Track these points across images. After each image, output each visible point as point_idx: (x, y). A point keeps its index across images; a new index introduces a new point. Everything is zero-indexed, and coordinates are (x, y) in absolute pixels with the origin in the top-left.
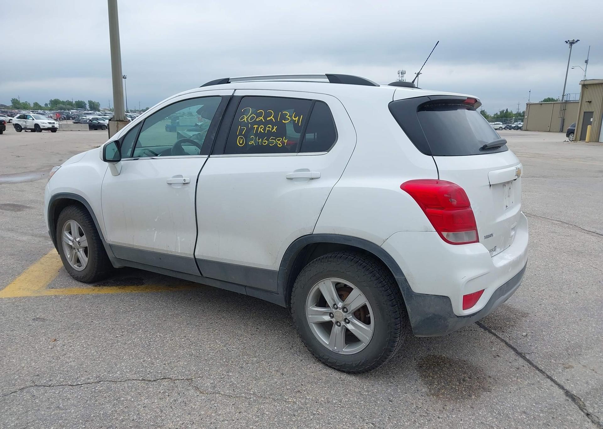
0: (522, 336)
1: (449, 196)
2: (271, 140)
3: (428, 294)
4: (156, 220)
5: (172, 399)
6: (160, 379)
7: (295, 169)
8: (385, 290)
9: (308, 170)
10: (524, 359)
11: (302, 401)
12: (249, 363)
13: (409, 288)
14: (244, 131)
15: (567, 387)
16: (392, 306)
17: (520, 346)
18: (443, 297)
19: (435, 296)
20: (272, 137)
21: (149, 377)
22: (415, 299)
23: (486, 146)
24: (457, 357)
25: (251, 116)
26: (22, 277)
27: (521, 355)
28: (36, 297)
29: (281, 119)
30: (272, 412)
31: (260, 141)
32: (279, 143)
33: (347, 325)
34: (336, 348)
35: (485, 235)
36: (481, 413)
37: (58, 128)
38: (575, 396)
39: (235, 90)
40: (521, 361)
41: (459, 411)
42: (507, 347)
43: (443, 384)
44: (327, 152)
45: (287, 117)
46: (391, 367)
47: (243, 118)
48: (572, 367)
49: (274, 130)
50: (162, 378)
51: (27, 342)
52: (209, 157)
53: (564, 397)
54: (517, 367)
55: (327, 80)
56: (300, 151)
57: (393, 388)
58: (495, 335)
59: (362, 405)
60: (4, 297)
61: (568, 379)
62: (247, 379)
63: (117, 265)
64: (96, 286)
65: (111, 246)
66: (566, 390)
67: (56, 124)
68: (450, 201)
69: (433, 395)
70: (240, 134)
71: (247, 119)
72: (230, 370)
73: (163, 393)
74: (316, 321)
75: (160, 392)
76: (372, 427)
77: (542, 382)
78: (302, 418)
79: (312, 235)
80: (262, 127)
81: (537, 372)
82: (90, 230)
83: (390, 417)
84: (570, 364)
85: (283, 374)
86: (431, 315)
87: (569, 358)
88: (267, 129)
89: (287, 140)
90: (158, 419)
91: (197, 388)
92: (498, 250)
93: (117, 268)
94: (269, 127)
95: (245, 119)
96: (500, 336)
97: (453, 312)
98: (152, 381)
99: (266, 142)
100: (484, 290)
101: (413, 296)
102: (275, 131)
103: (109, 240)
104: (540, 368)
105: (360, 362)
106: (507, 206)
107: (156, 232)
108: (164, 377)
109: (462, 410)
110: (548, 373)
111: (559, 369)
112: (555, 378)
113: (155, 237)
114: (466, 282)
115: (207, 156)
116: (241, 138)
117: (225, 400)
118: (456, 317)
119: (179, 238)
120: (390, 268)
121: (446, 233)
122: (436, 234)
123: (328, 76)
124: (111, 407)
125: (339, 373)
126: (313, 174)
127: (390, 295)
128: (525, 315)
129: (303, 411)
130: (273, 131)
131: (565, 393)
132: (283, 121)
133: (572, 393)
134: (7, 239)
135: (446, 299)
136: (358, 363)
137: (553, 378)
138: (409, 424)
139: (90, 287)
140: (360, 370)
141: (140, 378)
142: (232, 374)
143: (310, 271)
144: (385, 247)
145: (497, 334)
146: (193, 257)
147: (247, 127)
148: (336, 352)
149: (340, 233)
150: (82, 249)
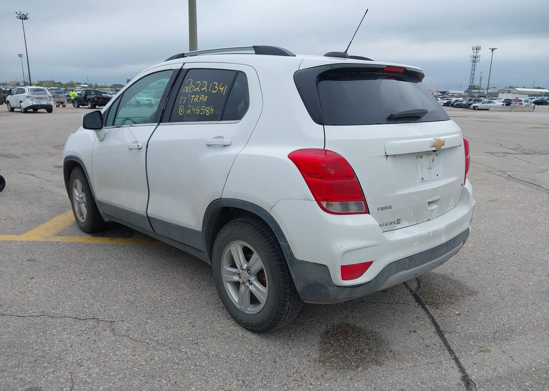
0: (455, 314)
1: (325, 166)
2: (202, 109)
3: (308, 261)
4: (123, 181)
5: (87, 337)
6: (89, 319)
7: (213, 137)
8: (276, 255)
9: (222, 137)
10: (441, 338)
11: (193, 352)
12: (171, 313)
13: (292, 254)
14: (185, 101)
15: (468, 372)
16: (282, 271)
17: (446, 324)
18: (322, 265)
19: (314, 264)
20: (203, 106)
21: (82, 316)
22: (297, 265)
23: (392, 115)
24: (370, 328)
25: (191, 87)
26: (43, 225)
27: (440, 332)
28: (43, 242)
29: (211, 90)
30: (161, 359)
31: (195, 110)
32: (207, 112)
33: (250, 286)
34: (242, 307)
35: (379, 206)
36: (356, 385)
37: (154, 104)
38: (472, 381)
39: (184, 64)
40: (437, 339)
41: (336, 380)
42: (431, 323)
43: (338, 353)
44: (240, 121)
45: (216, 87)
46: (298, 330)
47: (186, 89)
48: (489, 351)
49: (205, 99)
50: (92, 318)
51: (10, 278)
52: (159, 125)
53: (459, 381)
54: (427, 344)
55: (254, 52)
56: (221, 120)
57: (285, 350)
58: (426, 310)
59: (246, 362)
60: (19, 240)
61: (476, 363)
62: (160, 327)
63: (106, 220)
64: (93, 236)
65: (99, 202)
66: (466, 373)
67: (153, 101)
68: (327, 170)
69: (320, 361)
70: (182, 104)
71: (188, 90)
72: (151, 318)
73: (83, 331)
74: (229, 280)
75: (81, 330)
76: (241, 384)
77: (444, 362)
78: (183, 367)
79: (221, 199)
80: (197, 97)
81: (446, 351)
82: (87, 188)
83: (264, 377)
84: (489, 348)
85: (193, 326)
86: (312, 282)
87: (492, 341)
88: (201, 98)
89: (213, 109)
90: (64, 352)
91: (113, 330)
92: (404, 223)
93: (106, 221)
94: (202, 97)
95: (187, 90)
96: (431, 313)
97: (332, 281)
98: (82, 320)
99: (198, 111)
100: (372, 262)
101: (295, 262)
102: (206, 101)
103: (97, 197)
104: (452, 349)
105: (259, 321)
106: (423, 179)
107: (124, 191)
108: (94, 317)
109: (339, 380)
110: (457, 355)
111: (473, 352)
112: (461, 361)
113: (124, 196)
114: (343, 252)
115: (156, 124)
116: (182, 107)
117: (129, 343)
118: (336, 286)
119: (137, 197)
120: (276, 234)
121: (326, 202)
122: (315, 203)
123: (255, 48)
124: (35, 337)
125: (244, 330)
126: (226, 141)
127: (280, 260)
128: (473, 293)
129: (188, 361)
130: (204, 101)
131: (463, 376)
132: (213, 91)
133: (471, 378)
134: (55, 194)
135: (324, 268)
136: (257, 323)
137: (460, 360)
138: (277, 386)
139: (89, 236)
140: (260, 330)
141: (74, 316)
142: (150, 321)
143: (223, 233)
144: (272, 213)
145: (429, 310)
146: (146, 215)
147: (187, 97)
148: (242, 311)
149: (240, 199)
150: (84, 204)
